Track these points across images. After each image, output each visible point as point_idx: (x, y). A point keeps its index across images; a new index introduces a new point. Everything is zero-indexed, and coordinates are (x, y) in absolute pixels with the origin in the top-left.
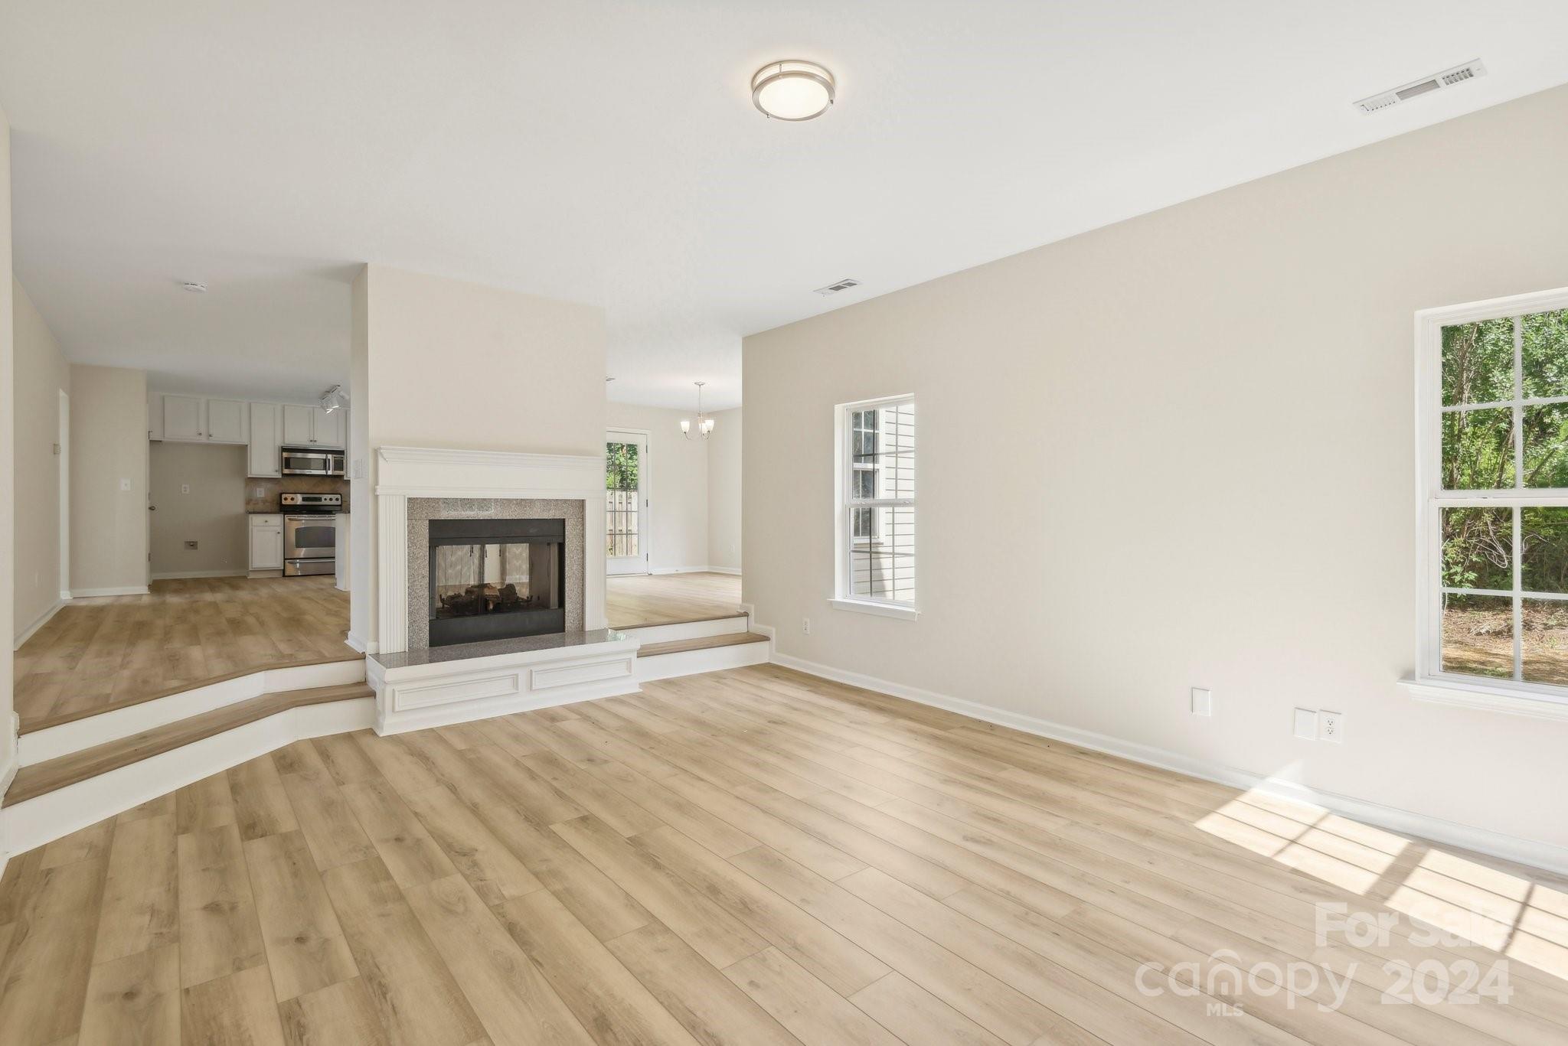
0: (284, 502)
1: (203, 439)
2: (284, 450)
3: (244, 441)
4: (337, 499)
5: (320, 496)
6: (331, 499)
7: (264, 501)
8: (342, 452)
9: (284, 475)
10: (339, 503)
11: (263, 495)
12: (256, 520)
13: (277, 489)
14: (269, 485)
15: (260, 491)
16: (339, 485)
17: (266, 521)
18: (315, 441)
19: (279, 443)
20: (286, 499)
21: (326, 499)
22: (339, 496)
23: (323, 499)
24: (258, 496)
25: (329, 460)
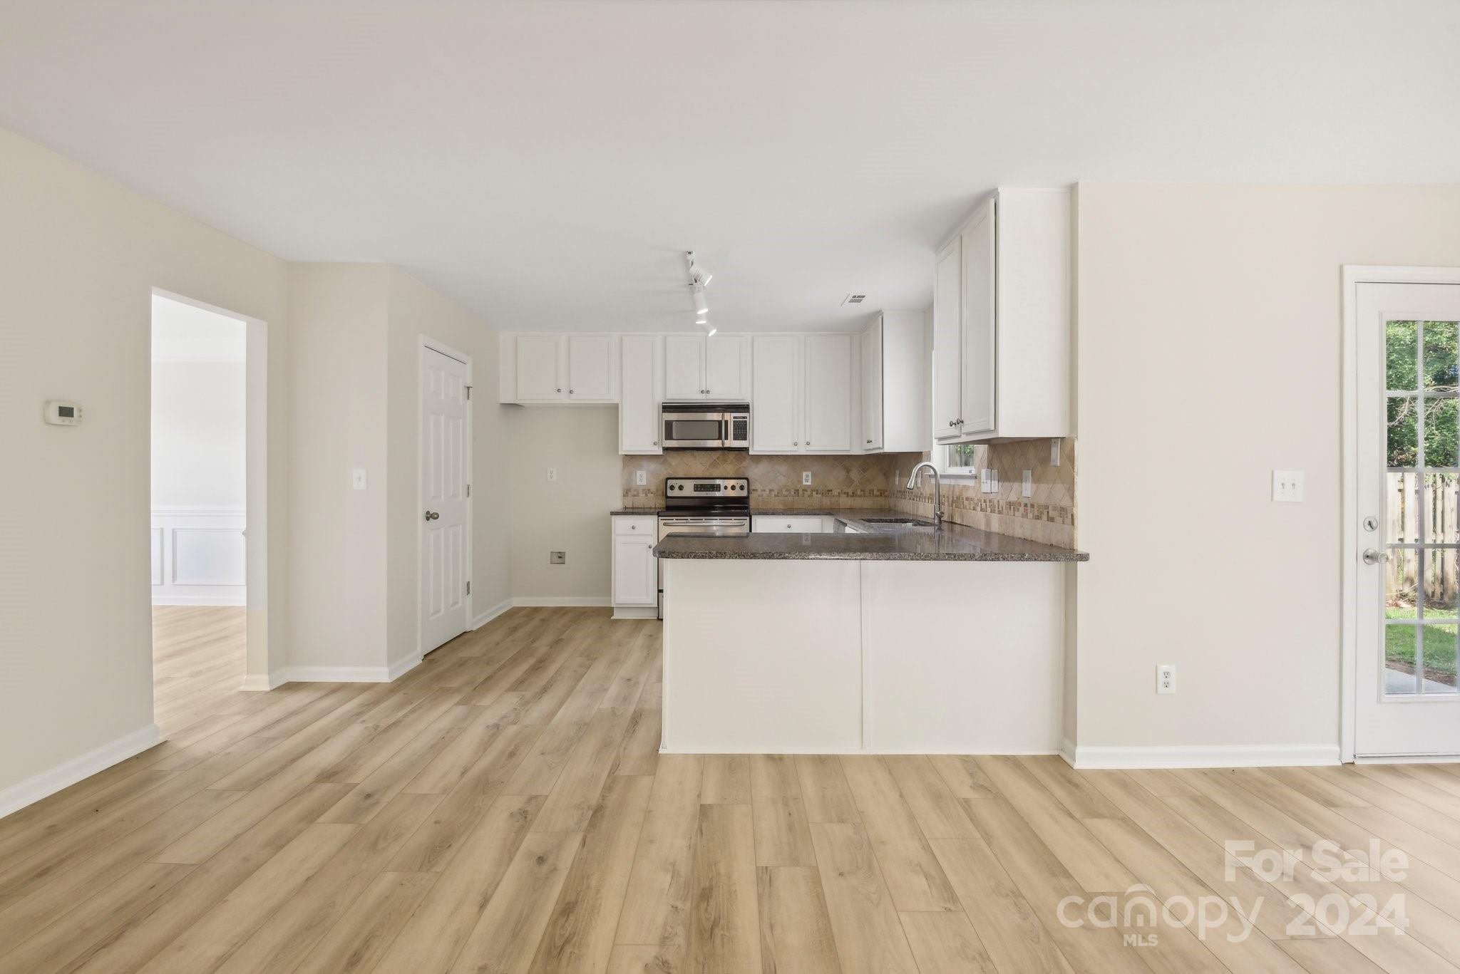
0: (670, 493)
1: (563, 398)
2: (667, 408)
3: (615, 399)
4: (742, 488)
5: (718, 482)
6: (733, 488)
7: (647, 491)
8: (745, 408)
9: (666, 449)
10: (744, 493)
11: (644, 483)
12: (622, 525)
13: (664, 472)
14: (653, 466)
15: (641, 476)
16: (745, 464)
17: (633, 528)
18: (708, 392)
19: (660, 399)
20: (672, 488)
21: (726, 488)
22: (744, 482)
23: (722, 488)
24: (639, 483)
25: (726, 422)
